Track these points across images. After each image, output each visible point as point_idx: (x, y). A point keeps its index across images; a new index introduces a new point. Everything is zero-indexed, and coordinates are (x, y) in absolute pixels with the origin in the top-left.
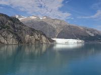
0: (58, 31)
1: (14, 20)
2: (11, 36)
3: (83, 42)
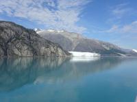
3: (99, 55)
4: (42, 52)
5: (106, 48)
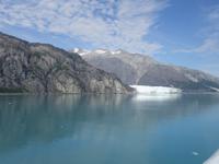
0: (140, 74)
1: (75, 57)
4: (93, 87)
5: (192, 79)
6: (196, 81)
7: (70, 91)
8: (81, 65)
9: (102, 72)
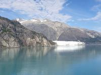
2: (12, 39)
6: (94, 37)
7: (12, 46)
8: (20, 29)
9: (34, 33)
